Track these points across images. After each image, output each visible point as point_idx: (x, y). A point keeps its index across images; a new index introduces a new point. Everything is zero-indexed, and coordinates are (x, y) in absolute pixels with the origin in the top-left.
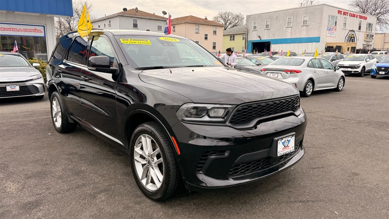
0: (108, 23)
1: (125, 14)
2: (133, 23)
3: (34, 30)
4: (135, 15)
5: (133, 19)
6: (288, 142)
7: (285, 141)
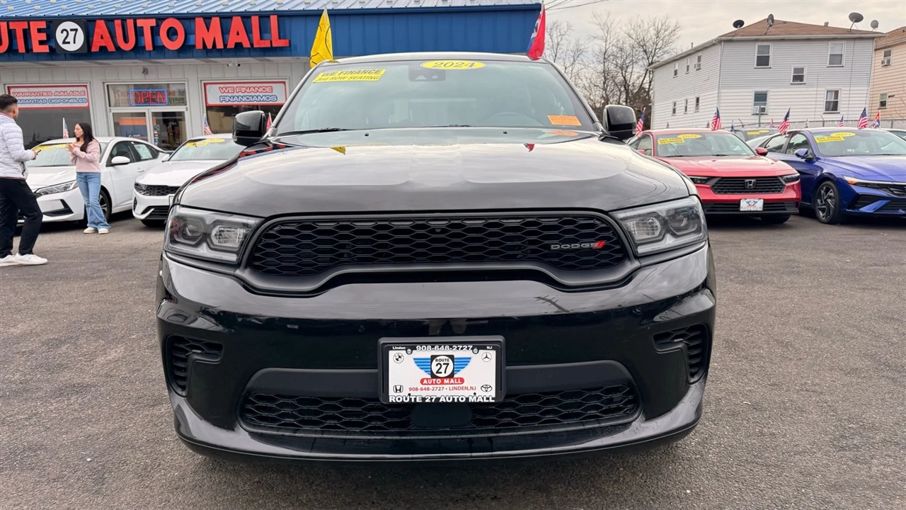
0: (696, 62)
1: (740, 35)
2: (756, 55)
4: (766, 34)
5: (757, 44)
6: (450, 362)
7: (433, 357)
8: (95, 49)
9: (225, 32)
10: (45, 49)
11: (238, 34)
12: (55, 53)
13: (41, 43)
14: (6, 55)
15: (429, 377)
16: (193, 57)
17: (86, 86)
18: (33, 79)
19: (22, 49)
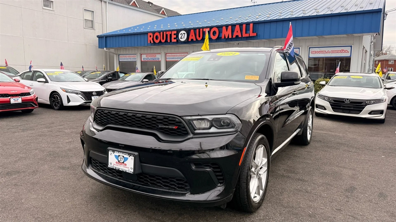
3: (341, 51)
6: (123, 158)
7: (119, 156)
8: (190, 40)
9: (233, 31)
10: (175, 41)
11: (237, 32)
12: (178, 42)
13: (175, 38)
14: (165, 43)
15: (118, 161)
16: (221, 42)
17: (188, 53)
18: (173, 51)
19: (169, 41)
